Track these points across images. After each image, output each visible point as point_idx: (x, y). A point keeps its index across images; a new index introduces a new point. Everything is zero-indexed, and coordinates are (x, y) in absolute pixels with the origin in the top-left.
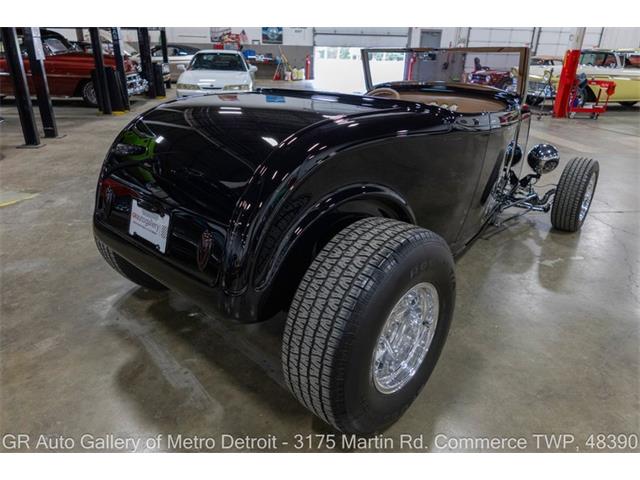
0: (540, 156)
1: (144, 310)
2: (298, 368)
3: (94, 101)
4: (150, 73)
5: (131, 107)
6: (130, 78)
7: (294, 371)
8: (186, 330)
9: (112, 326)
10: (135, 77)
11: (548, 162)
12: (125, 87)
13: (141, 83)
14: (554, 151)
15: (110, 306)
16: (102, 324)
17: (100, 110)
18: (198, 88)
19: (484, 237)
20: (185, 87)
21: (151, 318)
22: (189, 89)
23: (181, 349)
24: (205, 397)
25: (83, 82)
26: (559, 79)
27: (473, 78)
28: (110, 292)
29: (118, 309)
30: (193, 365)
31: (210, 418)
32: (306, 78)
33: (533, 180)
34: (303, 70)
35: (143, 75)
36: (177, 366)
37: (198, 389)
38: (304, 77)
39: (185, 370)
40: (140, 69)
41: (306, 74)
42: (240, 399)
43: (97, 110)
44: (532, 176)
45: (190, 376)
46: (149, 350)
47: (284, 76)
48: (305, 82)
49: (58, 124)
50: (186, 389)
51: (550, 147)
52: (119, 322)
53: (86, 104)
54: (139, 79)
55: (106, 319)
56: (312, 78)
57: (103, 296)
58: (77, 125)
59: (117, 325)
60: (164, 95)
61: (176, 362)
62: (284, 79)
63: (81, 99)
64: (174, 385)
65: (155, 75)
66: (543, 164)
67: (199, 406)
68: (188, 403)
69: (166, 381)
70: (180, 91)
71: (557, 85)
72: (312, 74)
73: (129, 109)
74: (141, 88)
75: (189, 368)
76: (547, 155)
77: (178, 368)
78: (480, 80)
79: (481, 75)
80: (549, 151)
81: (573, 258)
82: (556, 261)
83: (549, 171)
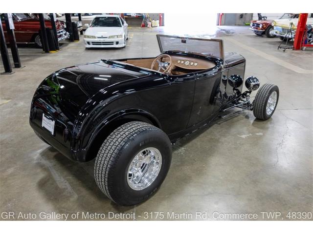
0: (251, 82)
1: (52, 156)
2: (99, 171)
3: (41, 45)
4: (71, 28)
5: (60, 47)
6: (59, 32)
7: (97, 172)
8: (69, 165)
9: (38, 163)
10: (62, 32)
11: (254, 86)
12: (56, 38)
13: (65, 34)
14: (257, 80)
15: (38, 155)
16: (35, 162)
17: (44, 50)
18: (95, 37)
19: (219, 123)
20: (88, 37)
21: (55, 160)
22: (90, 38)
23: (65, 173)
24: (71, 192)
25: (35, 35)
26: (296, 28)
27: (253, 25)
28: (39, 148)
29: (42, 156)
30: (69, 179)
31: (72, 199)
32: (160, 26)
34: (158, 21)
35: (67, 30)
36: (62, 180)
37: (69, 188)
38: (158, 25)
39: (65, 181)
40: (65, 27)
41: (160, 23)
42: (85, 192)
43: (42, 50)
44: (247, 92)
45: (67, 184)
46: (52, 173)
47: (147, 25)
48: (159, 28)
49: (21, 59)
50: (65, 188)
51: (255, 78)
52: (41, 161)
53: (36, 46)
54: (64, 32)
55: (36, 160)
56: (163, 25)
57: (36, 150)
58: (31, 60)
59: (40, 163)
60: (78, 39)
61: (62, 178)
62: (147, 26)
63: (34, 43)
64: (60, 187)
65: (73, 29)
66: (252, 86)
67: (68, 195)
68: (64, 194)
69: (57, 185)
70: (85, 39)
71: (295, 30)
72: (163, 23)
73: (59, 50)
74: (66, 37)
75: (68, 181)
76: (254, 82)
77: (63, 180)
78: (257, 26)
79: (257, 24)
80: (255, 80)
81: (257, 134)
82: (248, 135)
83: (255, 90)
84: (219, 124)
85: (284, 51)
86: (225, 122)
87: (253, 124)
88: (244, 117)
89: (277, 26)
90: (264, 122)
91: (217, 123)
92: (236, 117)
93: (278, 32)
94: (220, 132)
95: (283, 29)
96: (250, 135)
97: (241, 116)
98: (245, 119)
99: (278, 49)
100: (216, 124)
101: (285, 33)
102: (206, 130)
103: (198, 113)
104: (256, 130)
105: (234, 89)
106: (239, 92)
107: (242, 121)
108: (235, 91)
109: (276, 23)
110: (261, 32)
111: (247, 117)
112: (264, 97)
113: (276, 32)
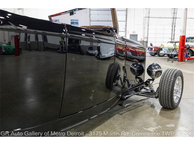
0: (152, 69)
11: (157, 72)
14: (159, 67)
26: (178, 47)
27: (148, 49)
33: (151, 82)
44: (150, 80)
51: (157, 65)
66: (154, 73)
71: (178, 49)
76: (156, 69)
78: (151, 49)
79: (151, 48)
80: (157, 67)
81: (168, 126)
82: (157, 128)
83: (158, 77)
84: (121, 114)
85: (172, 62)
86: (129, 112)
87: (160, 113)
88: (149, 106)
89: (164, 48)
90: (173, 111)
91: (118, 113)
92: (140, 106)
93: (166, 51)
94: (121, 124)
95: (169, 49)
96: (160, 127)
97: (146, 105)
98: (150, 108)
99: (168, 61)
100: (117, 115)
101: (171, 52)
102: (104, 122)
103: (91, 98)
104: (165, 120)
105: (136, 77)
106: (141, 80)
107: (148, 111)
108: (138, 80)
109: (164, 46)
110: (154, 53)
111: (153, 106)
112: (170, 82)
113: (164, 52)
